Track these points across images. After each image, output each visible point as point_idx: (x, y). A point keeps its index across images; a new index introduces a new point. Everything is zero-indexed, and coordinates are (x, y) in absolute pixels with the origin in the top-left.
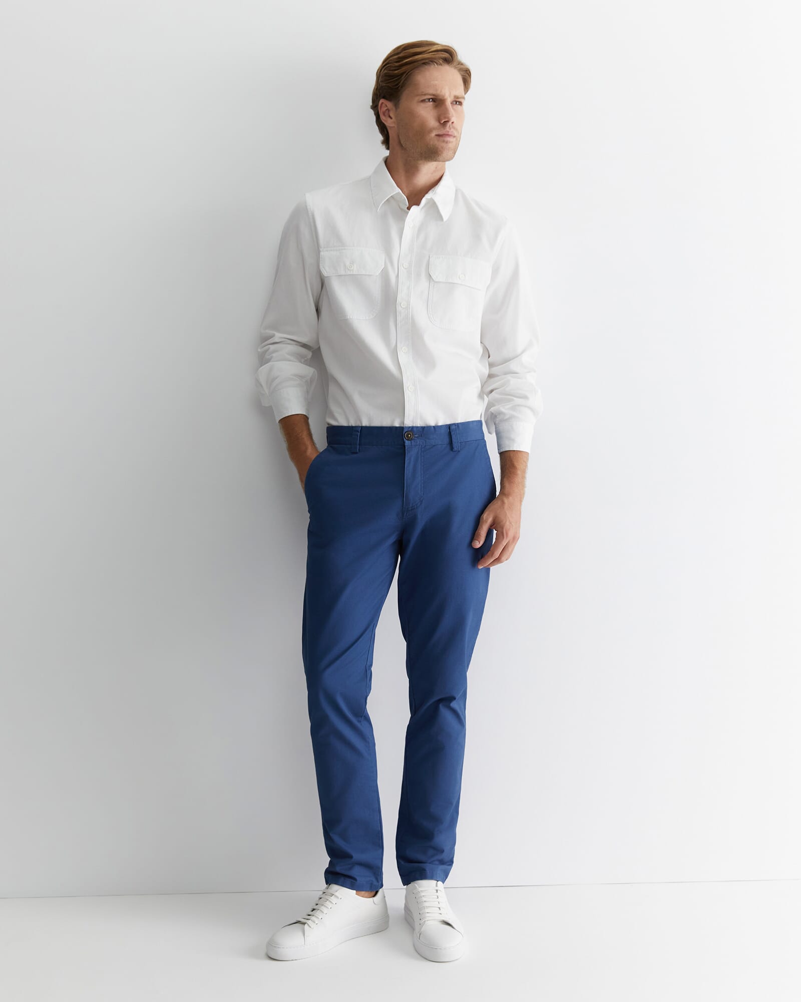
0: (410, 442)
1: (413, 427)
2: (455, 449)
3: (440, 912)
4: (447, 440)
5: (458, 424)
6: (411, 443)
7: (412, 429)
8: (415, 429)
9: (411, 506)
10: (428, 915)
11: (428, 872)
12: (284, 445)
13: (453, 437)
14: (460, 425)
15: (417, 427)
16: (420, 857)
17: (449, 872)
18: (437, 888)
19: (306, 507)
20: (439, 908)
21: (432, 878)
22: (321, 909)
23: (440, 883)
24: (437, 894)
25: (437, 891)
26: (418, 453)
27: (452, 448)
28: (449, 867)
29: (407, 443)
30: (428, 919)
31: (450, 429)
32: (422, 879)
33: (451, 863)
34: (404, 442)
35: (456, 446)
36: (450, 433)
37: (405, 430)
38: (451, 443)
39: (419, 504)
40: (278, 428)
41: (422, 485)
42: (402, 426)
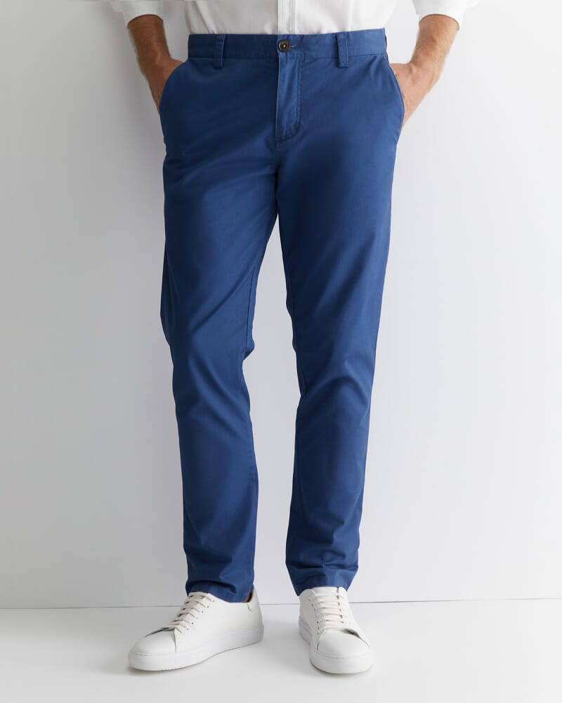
0: (284, 54)
1: (288, 36)
2: (342, 65)
3: (342, 620)
4: (331, 53)
5: (348, 32)
6: (286, 55)
7: (288, 38)
8: (291, 38)
9: (284, 134)
10: (326, 623)
11: (328, 577)
12: (133, 56)
13: (341, 50)
14: (351, 35)
15: (295, 36)
16: (317, 561)
17: (353, 578)
18: (337, 594)
19: (161, 136)
20: (341, 616)
21: (332, 585)
22: (191, 612)
23: (341, 589)
24: (339, 601)
25: (338, 597)
26: (294, 68)
27: (338, 64)
28: (351, 572)
29: (281, 55)
30: (325, 628)
31: (337, 39)
32: (321, 585)
33: (354, 567)
34: (277, 54)
35: (343, 60)
36: (336, 46)
37: (279, 39)
38: (336, 58)
39: (294, 132)
40: (127, 33)
41: (299, 108)
42: (276, 34)
